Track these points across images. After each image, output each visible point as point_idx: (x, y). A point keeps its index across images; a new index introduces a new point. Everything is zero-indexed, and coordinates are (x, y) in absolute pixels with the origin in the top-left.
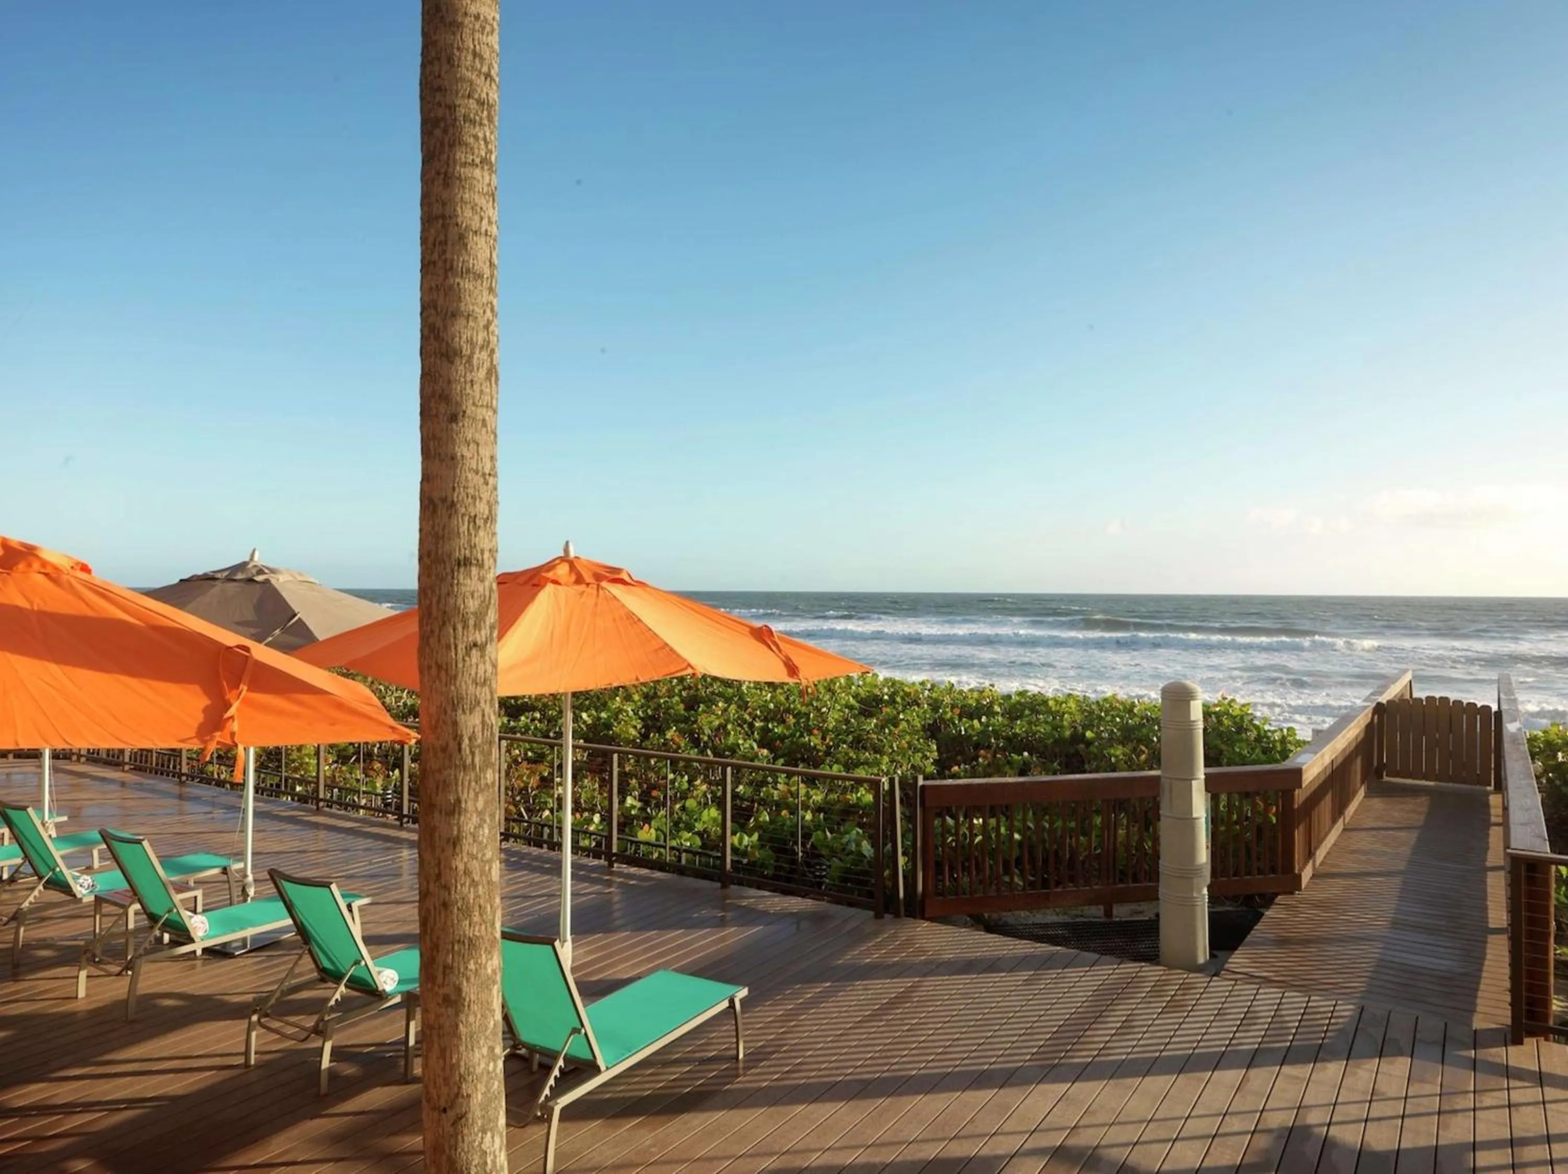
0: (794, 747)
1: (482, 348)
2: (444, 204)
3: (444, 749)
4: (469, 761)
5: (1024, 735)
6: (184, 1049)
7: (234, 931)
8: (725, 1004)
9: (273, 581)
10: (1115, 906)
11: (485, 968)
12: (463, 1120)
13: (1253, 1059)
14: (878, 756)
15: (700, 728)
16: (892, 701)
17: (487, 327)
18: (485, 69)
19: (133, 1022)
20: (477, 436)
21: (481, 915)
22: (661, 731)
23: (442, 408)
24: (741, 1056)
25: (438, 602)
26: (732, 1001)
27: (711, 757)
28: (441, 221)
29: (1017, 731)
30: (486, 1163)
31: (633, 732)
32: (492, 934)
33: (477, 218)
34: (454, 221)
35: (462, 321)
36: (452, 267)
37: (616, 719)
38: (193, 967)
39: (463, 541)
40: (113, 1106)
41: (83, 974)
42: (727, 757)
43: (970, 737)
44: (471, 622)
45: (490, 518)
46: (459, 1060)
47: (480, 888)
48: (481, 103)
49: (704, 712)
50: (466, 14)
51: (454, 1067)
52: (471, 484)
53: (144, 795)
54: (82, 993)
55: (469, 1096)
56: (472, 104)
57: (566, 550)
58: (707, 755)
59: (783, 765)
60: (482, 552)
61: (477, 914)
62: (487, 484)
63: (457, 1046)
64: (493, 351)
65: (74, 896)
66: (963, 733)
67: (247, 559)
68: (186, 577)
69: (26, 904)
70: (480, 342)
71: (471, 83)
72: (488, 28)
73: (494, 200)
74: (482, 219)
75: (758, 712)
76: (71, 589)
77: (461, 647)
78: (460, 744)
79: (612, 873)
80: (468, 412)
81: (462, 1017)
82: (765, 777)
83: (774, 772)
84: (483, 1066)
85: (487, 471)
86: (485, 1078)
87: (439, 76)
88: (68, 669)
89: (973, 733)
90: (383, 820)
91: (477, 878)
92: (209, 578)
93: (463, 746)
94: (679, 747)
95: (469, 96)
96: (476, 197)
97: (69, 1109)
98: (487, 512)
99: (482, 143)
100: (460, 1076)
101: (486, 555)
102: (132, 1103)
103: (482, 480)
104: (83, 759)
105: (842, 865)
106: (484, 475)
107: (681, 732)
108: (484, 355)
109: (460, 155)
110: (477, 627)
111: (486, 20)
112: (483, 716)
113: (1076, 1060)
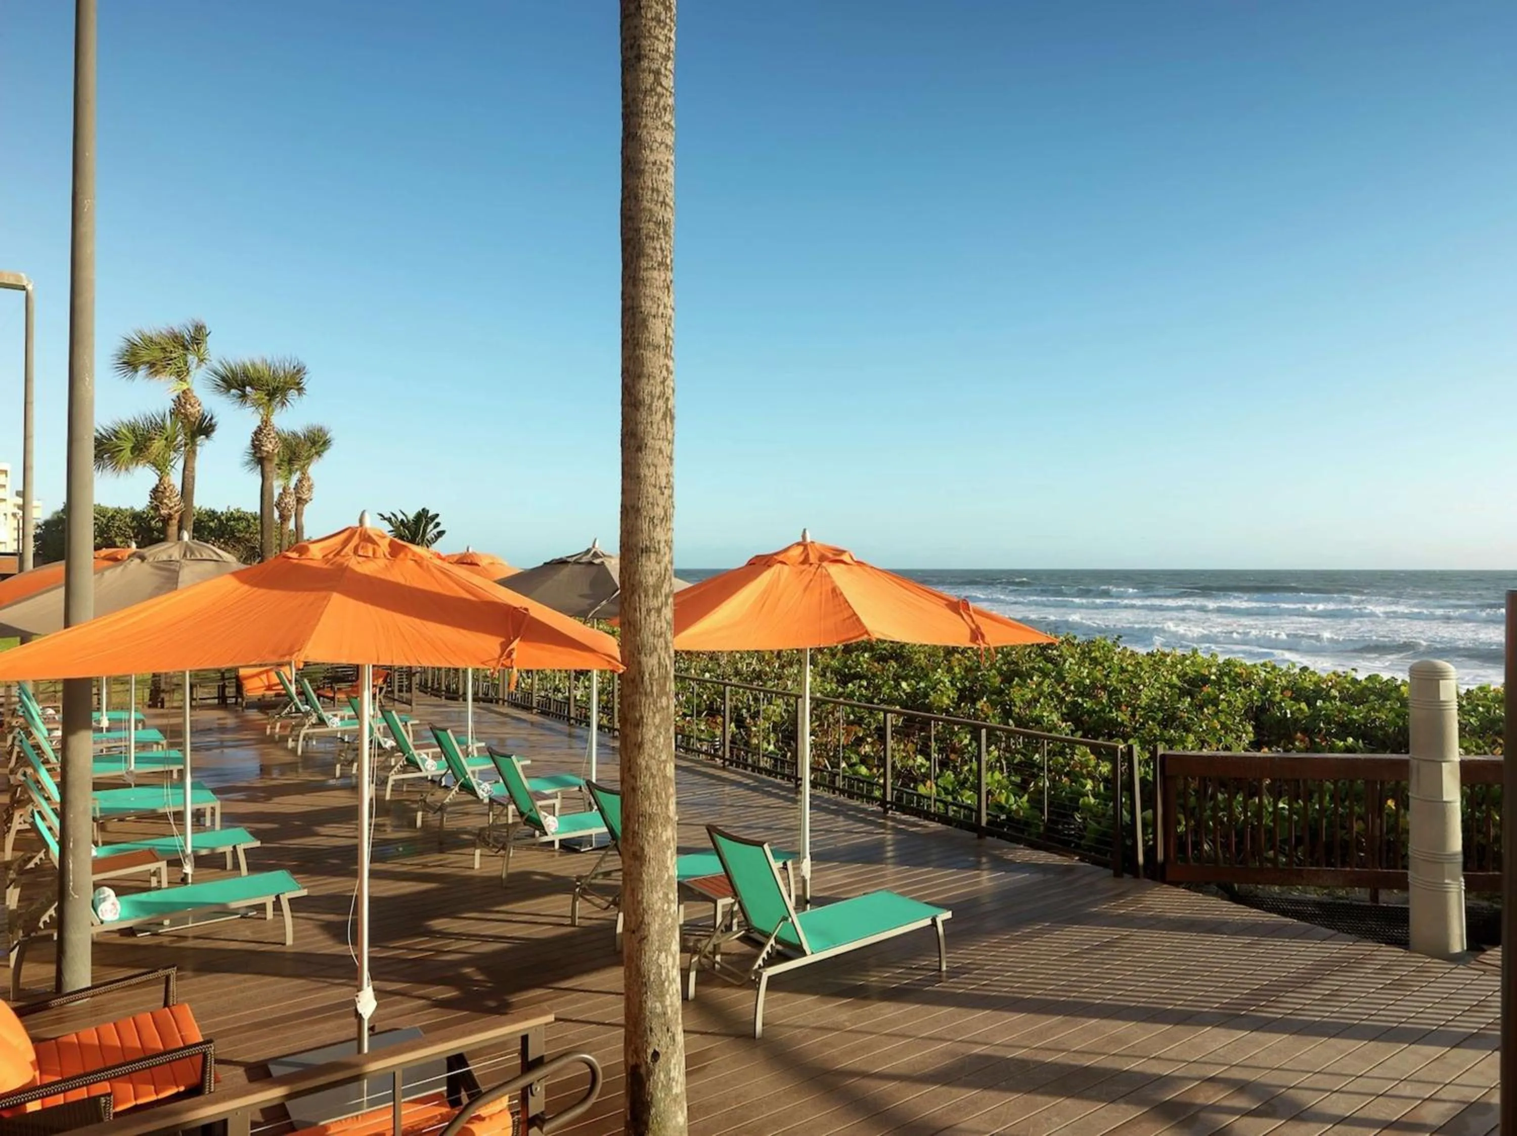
0: (1101, 722)
1: (659, 398)
2: (633, 299)
3: (633, 681)
4: (649, 690)
5: (1362, 721)
6: (534, 909)
7: (575, 830)
8: (928, 922)
9: (606, 563)
10: (1380, 891)
11: (661, 837)
12: (645, 941)
13: (1465, 1040)
14: (1184, 734)
15: (1012, 700)
16: (1218, 683)
17: (663, 382)
18: (661, 199)
19: (506, 888)
20: (656, 461)
21: (657, 798)
22: (974, 702)
23: (632, 442)
24: (944, 968)
25: (629, 579)
26: (934, 920)
27: (1013, 727)
28: (631, 311)
29: (1355, 717)
30: (661, 974)
31: (947, 701)
32: (666, 813)
33: (655, 306)
34: (639, 310)
35: (645, 380)
36: (638, 344)
37: (934, 689)
38: (553, 856)
39: (645, 535)
40: (484, 938)
41: (478, 852)
42: (1031, 728)
43: (1296, 721)
44: (651, 592)
45: (666, 518)
46: (642, 898)
47: (657, 779)
48: (658, 224)
49: (1018, 685)
50: (646, 163)
51: (640, 902)
52: (650, 495)
53: (542, 732)
54: (477, 866)
55: (649, 924)
56: (651, 225)
57: (804, 537)
58: (1008, 724)
59: (1081, 737)
60: (659, 542)
61: (654, 797)
62: (663, 494)
63: (641, 888)
64: (668, 399)
65: (478, 797)
66: (1289, 716)
67: (591, 546)
68: (548, 560)
69: (447, 800)
70: (658, 394)
71: (650, 210)
72: (663, 169)
73: (669, 291)
74: (659, 306)
75: (1072, 688)
76: (428, 570)
77: (644, 610)
78: (643, 678)
79: (886, 818)
80: (649, 444)
81: (645, 868)
82: (1064, 747)
83: (1072, 744)
84: (659, 904)
85: (663, 485)
86: (660, 914)
87: (630, 210)
88: (425, 622)
89: (1301, 717)
90: (713, 762)
91: (655, 772)
92: (562, 562)
93: (645, 678)
94: (987, 717)
95: (649, 221)
96: (655, 291)
97: (458, 936)
98: (663, 514)
99: (659, 252)
100: (644, 909)
101: (662, 544)
102: (497, 938)
103: (659, 492)
104: (506, 704)
105: (1099, 827)
106: (660, 488)
107: (993, 704)
108: (661, 403)
109: (644, 263)
110: (655, 595)
111: (661, 163)
112: (659, 659)
113: (1264, 1015)
